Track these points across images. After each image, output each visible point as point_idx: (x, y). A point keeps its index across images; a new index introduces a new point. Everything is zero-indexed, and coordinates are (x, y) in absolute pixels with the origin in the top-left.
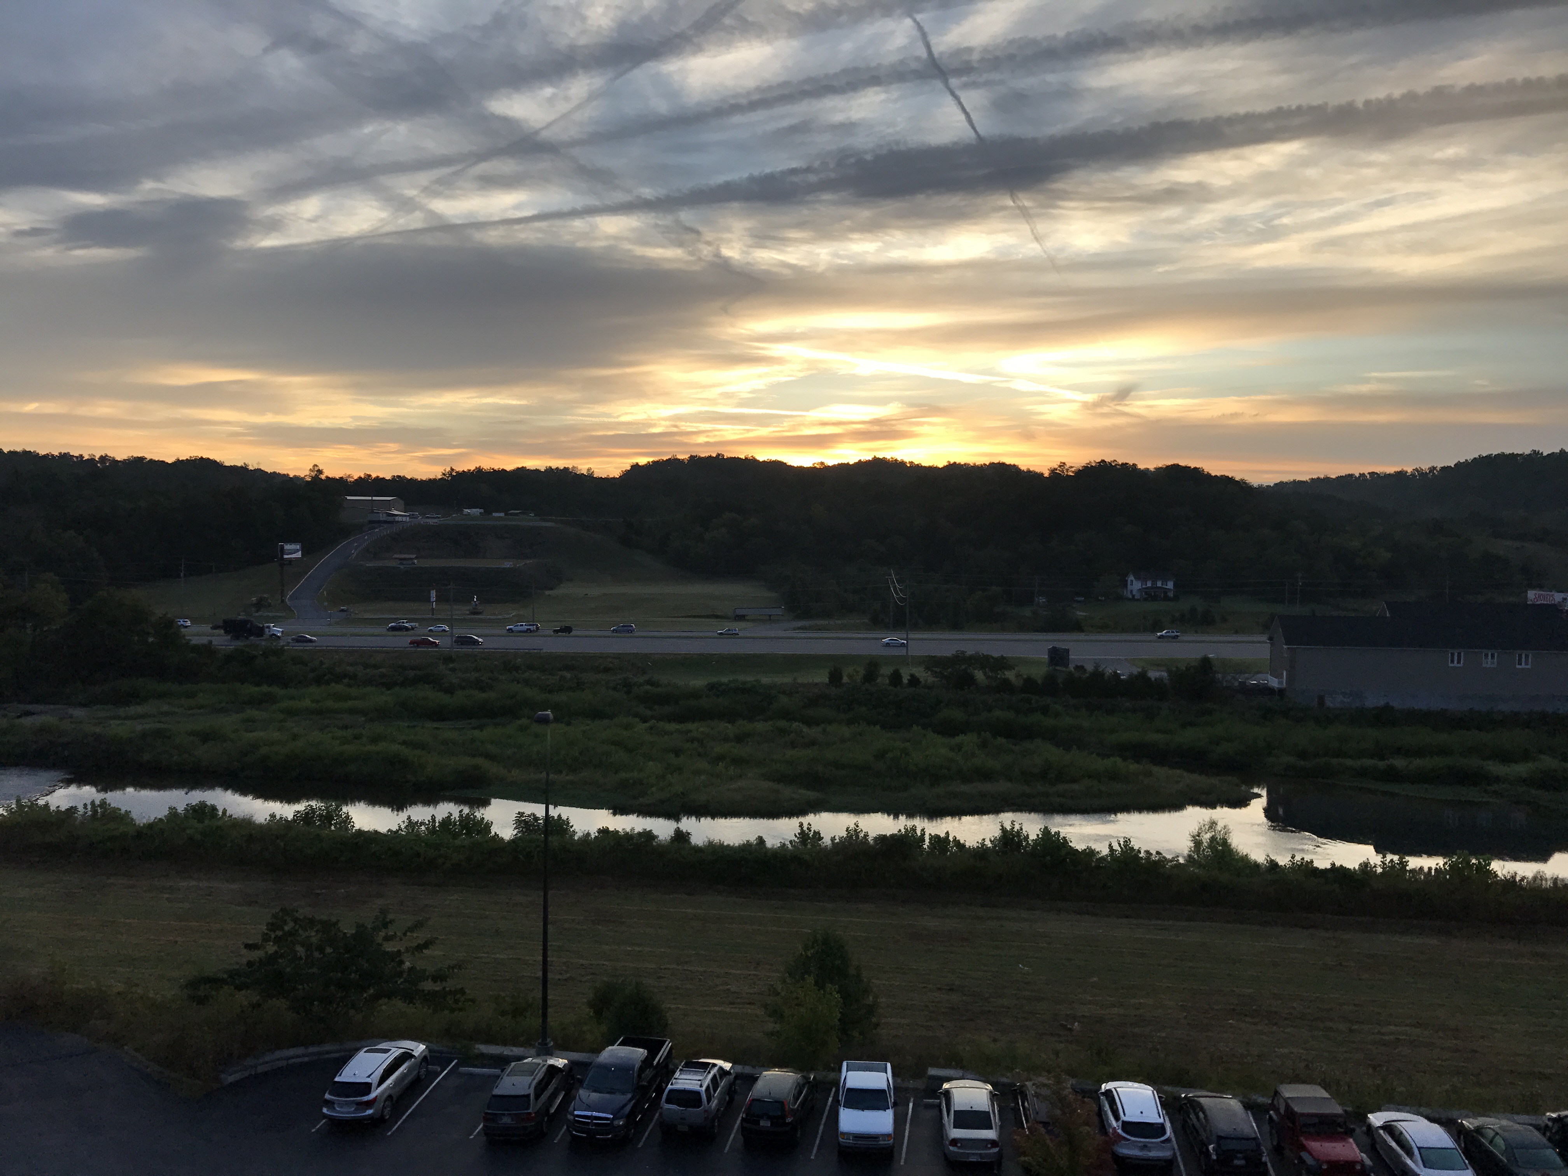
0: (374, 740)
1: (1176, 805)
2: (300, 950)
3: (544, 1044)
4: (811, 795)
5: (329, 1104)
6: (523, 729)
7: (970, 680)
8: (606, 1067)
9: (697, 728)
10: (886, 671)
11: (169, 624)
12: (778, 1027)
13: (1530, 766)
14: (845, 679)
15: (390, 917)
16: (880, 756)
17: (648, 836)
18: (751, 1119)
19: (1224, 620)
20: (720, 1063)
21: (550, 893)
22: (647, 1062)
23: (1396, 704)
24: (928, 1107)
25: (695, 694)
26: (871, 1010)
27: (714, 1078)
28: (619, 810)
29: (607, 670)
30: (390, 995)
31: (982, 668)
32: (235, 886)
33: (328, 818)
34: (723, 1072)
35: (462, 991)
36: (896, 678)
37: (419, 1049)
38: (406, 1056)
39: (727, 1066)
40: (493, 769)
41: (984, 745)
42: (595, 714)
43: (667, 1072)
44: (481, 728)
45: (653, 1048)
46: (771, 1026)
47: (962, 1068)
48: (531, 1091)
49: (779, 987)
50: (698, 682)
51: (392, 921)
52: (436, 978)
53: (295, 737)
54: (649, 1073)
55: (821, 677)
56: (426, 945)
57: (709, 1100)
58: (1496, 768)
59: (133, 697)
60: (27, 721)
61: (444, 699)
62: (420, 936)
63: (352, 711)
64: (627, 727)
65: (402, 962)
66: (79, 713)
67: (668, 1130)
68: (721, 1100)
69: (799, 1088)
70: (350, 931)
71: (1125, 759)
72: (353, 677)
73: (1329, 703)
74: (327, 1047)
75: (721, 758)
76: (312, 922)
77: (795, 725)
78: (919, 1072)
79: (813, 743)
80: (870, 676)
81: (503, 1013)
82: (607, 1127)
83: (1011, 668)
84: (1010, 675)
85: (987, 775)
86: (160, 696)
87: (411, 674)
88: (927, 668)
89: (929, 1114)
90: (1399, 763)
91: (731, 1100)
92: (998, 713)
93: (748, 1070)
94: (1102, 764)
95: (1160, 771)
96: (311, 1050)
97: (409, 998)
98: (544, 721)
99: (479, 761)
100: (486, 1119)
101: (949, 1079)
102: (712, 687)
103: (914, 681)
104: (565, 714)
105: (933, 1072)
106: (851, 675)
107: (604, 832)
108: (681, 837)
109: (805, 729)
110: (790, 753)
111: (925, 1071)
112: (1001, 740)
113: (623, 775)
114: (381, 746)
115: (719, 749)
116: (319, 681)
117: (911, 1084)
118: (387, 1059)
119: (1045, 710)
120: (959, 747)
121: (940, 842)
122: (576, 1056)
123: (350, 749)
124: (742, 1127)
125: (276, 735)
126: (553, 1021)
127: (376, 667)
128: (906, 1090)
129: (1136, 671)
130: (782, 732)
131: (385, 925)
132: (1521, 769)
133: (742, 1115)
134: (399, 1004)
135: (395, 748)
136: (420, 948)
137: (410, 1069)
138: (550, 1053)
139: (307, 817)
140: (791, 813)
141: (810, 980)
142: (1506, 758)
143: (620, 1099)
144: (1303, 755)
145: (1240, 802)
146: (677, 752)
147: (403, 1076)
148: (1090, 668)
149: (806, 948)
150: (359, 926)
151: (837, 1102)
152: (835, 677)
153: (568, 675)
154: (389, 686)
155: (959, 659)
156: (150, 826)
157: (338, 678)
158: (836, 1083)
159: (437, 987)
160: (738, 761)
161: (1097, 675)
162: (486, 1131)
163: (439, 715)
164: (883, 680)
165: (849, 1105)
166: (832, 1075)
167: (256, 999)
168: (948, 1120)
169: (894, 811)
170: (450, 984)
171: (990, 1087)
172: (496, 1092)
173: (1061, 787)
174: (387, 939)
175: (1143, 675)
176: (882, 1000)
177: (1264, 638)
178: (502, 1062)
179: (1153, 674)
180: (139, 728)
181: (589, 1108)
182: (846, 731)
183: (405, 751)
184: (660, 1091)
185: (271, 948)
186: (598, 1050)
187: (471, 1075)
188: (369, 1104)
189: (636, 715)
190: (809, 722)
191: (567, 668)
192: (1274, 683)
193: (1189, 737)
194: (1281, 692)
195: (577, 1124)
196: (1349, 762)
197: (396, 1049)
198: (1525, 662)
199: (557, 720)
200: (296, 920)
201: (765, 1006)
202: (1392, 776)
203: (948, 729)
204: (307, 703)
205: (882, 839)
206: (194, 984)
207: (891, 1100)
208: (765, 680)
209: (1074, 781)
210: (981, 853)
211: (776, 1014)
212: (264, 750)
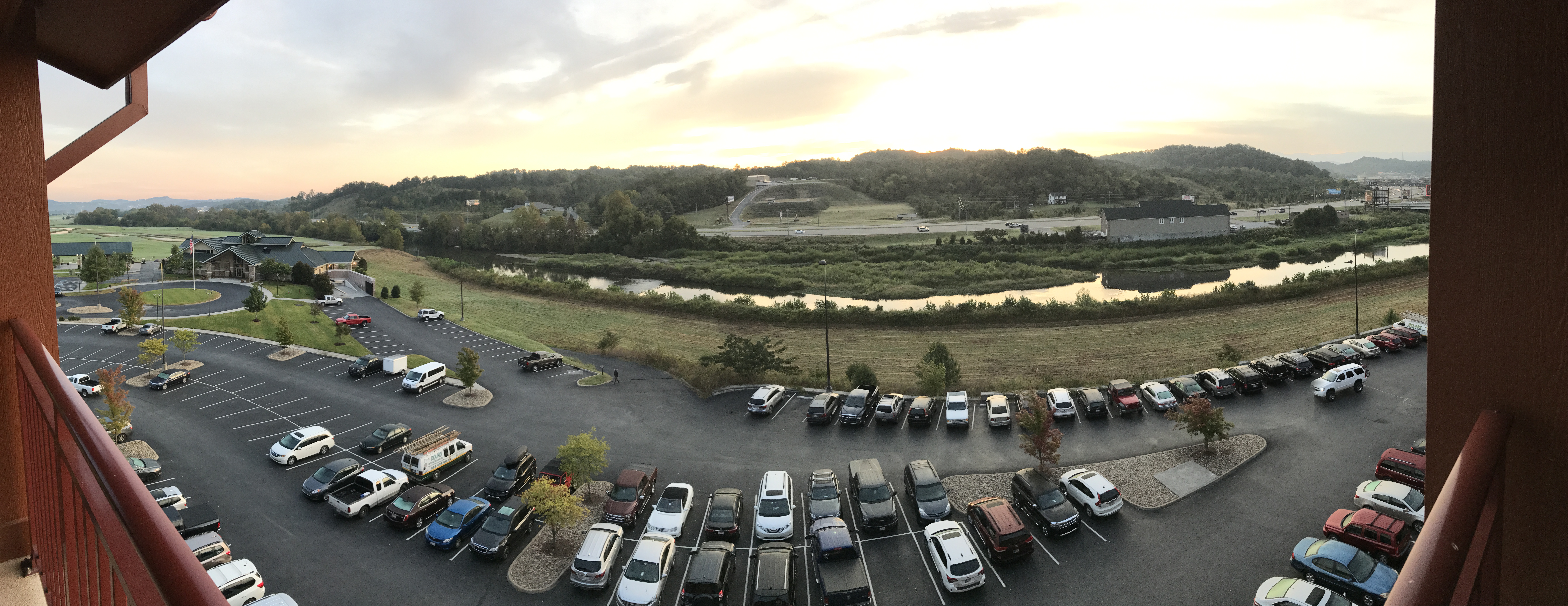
0: (762, 272)
1: (1069, 282)
2: (738, 351)
3: (829, 388)
4: (931, 289)
5: (750, 406)
6: (816, 267)
7: (991, 240)
8: (853, 398)
9: (884, 265)
10: (958, 238)
11: (692, 229)
12: (921, 380)
13: (1185, 257)
14: (943, 243)
15: (769, 338)
16: (957, 272)
17: (867, 308)
18: (912, 416)
19: (1084, 211)
20: (898, 395)
21: (829, 330)
22: (869, 395)
23: (1144, 239)
24: (981, 407)
25: (883, 251)
26: (958, 372)
27: (896, 401)
28: (855, 298)
29: (848, 242)
30: (770, 368)
31: (995, 235)
32: (715, 325)
33: (746, 301)
34: (900, 399)
35: (797, 367)
36: (962, 241)
37: (782, 389)
38: (777, 391)
39: (901, 396)
40: (806, 283)
41: (997, 266)
42: (844, 260)
43: (877, 399)
44: (801, 267)
45: (872, 390)
46: (918, 379)
47: (994, 391)
48: (825, 406)
49: (921, 365)
50: (884, 246)
51: (770, 341)
52: (788, 362)
53: (734, 271)
54: (870, 399)
55: (933, 242)
56: (783, 350)
57: (894, 409)
58: (1175, 259)
59: (681, 255)
60: (652, 263)
61: (787, 255)
62: (781, 346)
63: (754, 261)
64: (857, 265)
65: (774, 356)
66: (666, 260)
67: (879, 422)
68: (899, 409)
69: (930, 404)
70: (755, 343)
71: (1051, 267)
72: (753, 247)
73: (1121, 241)
74: (748, 386)
75: (894, 276)
76: (740, 340)
77: (923, 262)
78: (977, 394)
79: (931, 269)
80: (952, 241)
81: (813, 376)
82: (855, 420)
83: (1006, 234)
84: (1006, 237)
85: (999, 277)
86: (691, 255)
87: (774, 246)
88: (975, 236)
89: (982, 410)
90: (1146, 260)
91: (903, 409)
92: (1002, 252)
93: (909, 397)
94: (1043, 270)
95: (1064, 271)
96: (743, 386)
97: (777, 369)
98: (823, 264)
99: (801, 279)
100: (808, 416)
101: (989, 396)
102: (889, 248)
103: (970, 241)
104: (832, 261)
105: (983, 393)
106: (945, 240)
107: (849, 307)
108: (879, 308)
109: (928, 264)
110: (922, 273)
111: (980, 394)
112: (1003, 263)
113: (856, 284)
114: (764, 274)
115: (894, 273)
116: (741, 250)
117: (975, 399)
118: (770, 392)
119: (1020, 250)
120: (988, 267)
121: (982, 305)
122: (842, 393)
123: (753, 275)
124: (908, 420)
125: (728, 270)
126: (832, 379)
127: (761, 243)
128: (973, 401)
129: (1054, 233)
130: (918, 265)
131: (767, 342)
132: (1182, 258)
133: (908, 415)
134: (774, 372)
135: (770, 275)
136: (780, 351)
137: (779, 396)
138: (831, 391)
139: (739, 301)
140: (923, 297)
141: (933, 362)
142: (1178, 255)
143: (859, 409)
144: (1113, 260)
145: (1092, 280)
146: (877, 275)
147: (777, 398)
148: (1036, 232)
149: (931, 349)
150: (758, 342)
151: (945, 408)
152: (939, 242)
153: (833, 245)
154: (767, 251)
155: (987, 232)
156: (688, 302)
157: (748, 248)
158: (945, 401)
159: (788, 365)
160: (901, 277)
161: (1039, 235)
162: (808, 420)
163: (785, 261)
164: (957, 242)
165: (950, 409)
166: (943, 398)
167: (723, 366)
168: (990, 412)
169: (964, 293)
170: (793, 365)
171: (1005, 397)
172: (811, 406)
173: (1027, 280)
174: (768, 347)
175: (1056, 234)
176: (962, 367)
177: (1099, 217)
178: (813, 394)
179: (1060, 234)
180: (684, 266)
181: (847, 412)
182: (943, 263)
183: (773, 276)
184: (875, 406)
185: (727, 349)
186: (850, 391)
187: (802, 399)
188: (764, 408)
189: (860, 260)
190: (929, 261)
191: (833, 242)
192: (1103, 234)
193: (1074, 256)
194: (1105, 238)
195: (843, 418)
196: (1129, 262)
197: (773, 388)
198: (1183, 221)
199: (828, 263)
200: (735, 339)
201: (916, 372)
202: (1143, 265)
203: (984, 260)
204: (738, 258)
205: (959, 306)
206: (704, 359)
207: (967, 406)
208: (911, 244)
209: (1032, 277)
210: (998, 308)
211: (920, 375)
212: (724, 275)
